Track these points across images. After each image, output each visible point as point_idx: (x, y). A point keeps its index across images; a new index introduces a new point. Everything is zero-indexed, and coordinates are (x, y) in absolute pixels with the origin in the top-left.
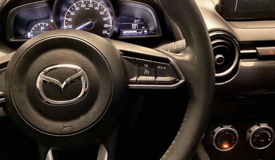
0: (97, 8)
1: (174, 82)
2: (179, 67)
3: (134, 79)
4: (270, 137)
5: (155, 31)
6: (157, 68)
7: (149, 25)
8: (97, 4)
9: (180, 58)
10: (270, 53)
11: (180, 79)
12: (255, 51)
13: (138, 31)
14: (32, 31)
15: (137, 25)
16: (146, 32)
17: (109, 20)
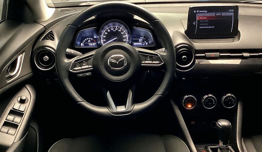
0: (119, 31)
1: (160, 63)
2: (162, 58)
3: (144, 62)
4: (214, 101)
5: (152, 43)
6: (153, 58)
7: (148, 40)
8: (120, 28)
9: (162, 54)
10: (212, 56)
11: (162, 62)
12: (204, 55)
13: (142, 43)
14: (83, 43)
15: (142, 40)
16: (147, 44)
17: (126, 37)
